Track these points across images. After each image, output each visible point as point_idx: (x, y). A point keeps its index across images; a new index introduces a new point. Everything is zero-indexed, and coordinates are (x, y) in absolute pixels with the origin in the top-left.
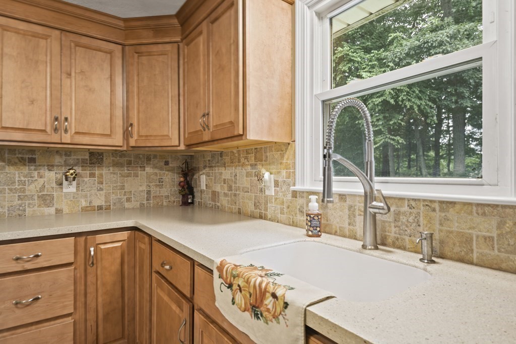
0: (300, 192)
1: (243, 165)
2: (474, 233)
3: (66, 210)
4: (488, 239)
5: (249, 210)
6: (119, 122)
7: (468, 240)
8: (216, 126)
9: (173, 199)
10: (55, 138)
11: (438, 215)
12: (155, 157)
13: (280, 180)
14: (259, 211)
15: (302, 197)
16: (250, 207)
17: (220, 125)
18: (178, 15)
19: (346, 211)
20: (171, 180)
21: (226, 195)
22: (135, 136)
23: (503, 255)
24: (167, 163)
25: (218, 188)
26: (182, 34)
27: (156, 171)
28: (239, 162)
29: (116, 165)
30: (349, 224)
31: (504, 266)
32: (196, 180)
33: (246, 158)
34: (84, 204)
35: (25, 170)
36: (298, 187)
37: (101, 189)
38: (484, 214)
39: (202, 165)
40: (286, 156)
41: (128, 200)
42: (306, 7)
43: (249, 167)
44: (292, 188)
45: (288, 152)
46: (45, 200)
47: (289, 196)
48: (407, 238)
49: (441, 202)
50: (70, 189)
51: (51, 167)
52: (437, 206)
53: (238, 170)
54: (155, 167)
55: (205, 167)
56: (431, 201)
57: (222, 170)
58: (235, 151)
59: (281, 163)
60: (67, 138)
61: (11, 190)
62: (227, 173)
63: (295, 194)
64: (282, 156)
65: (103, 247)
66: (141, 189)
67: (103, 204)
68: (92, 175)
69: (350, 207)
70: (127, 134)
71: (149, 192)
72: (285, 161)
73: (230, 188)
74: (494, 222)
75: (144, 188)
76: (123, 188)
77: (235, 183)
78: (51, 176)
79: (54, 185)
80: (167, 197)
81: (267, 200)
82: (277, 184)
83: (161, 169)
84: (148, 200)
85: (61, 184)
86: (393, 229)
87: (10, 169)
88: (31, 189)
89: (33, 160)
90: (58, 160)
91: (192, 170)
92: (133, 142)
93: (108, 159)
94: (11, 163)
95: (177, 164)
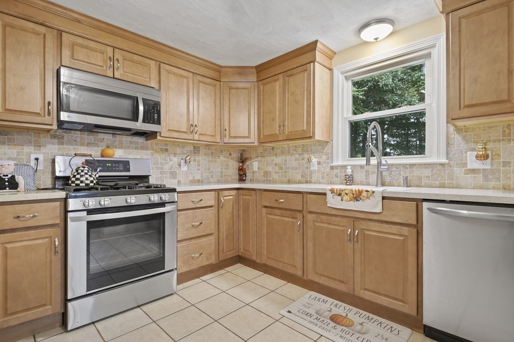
0: (335, 166)
1: (292, 154)
2: (423, 175)
3: (183, 182)
4: (428, 177)
5: (297, 180)
6: (218, 128)
7: (420, 178)
8: (291, 132)
9: (233, 177)
10: (190, 136)
11: (408, 170)
12: (225, 150)
13: (322, 161)
14: (305, 179)
15: (337, 169)
16: (298, 177)
17: (294, 131)
18: (257, 67)
19: (364, 173)
20: (234, 165)
21: (277, 172)
22: (228, 136)
23: (432, 182)
24: (230, 154)
25: (270, 169)
26: (257, 78)
27: (225, 159)
28: (289, 152)
29: (206, 154)
30: (366, 179)
31: (433, 186)
32: (248, 165)
33: (296, 150)
34: (191, 178)
36: (335, 164)
37: (199, 170)
38: (426, 168)
39: (253, 155)
40: (326, 149)
41: (212, 177)
42: (340, 73)
43: (297, 155)
44: (331, 164)
45: (327, 146)
46: (173, 175)
47: (328, 169)
48: (395, 181)
49: (410, 165)
50: (184, 168)
51: (175, 155)
52: (408, 166)
53: (288, 158)
54: (225, 157)
55: (257, 157)
56: (406, 165)
57: (274, 158)
58: (285, 146)
59: (322, 152)
60: (196, 137)
61: (156, 167)
62: (278, 160)
63: (332, 168)
64: (323, 149)
65: (225, 198)
66: (218, 170)
67: (200, 178)
68: (195, 160)
69: (366, 171)
70: (222, 136)
71: (222, 172)
72: (325, 151)
73: (281, 168)
74: (430, 170)
75: (219, 170)
76: (209, 169)
77: (285, 165)
78: (175, 160)
79: (177, 166)
80: (231, 176)
81: (311, 173)
82: (319, 163)
83: (228, 158)
84: (221, 177)
85: (180, 165)
86: (389, 178)
87: (156, 155)
88: (166, 168)
89: (166, 150)
90: (178, 150)
91: (246, 159)
92: (226, 140)
93: (202, 151)
94: (156, 151)
95: (236, 155)
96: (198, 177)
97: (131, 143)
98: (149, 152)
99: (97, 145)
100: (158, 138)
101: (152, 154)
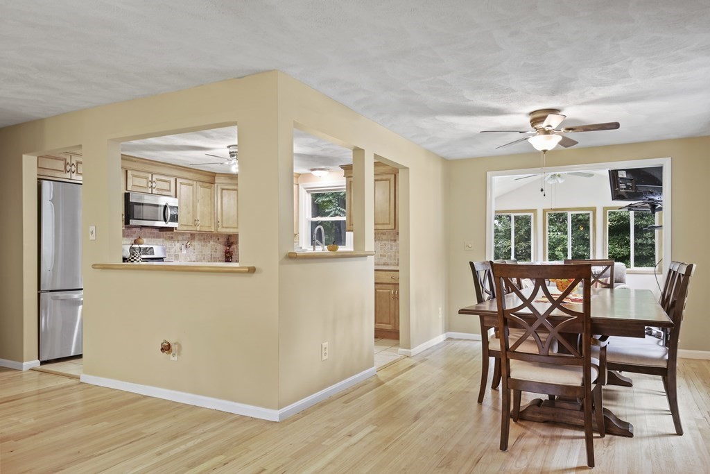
6: (213, 221)
9: (221, 258)
10: (194, 228)
12: (214, 236)
20: (221, 249)
22: (220, 227)
24: (218, 239)
27: (215, 244)
29: (200, 240)
32: (234, 249)
35: (170, 242)
42: (303, 189)
50: (184, 252)
51: (178, 241)
54: (214, 242)
60: (198, 229)
68: (191, 245)
70: (216, 226)
71: (211, 255)
75: (209, 253)
76: (202, 252)
78: (178, 245)
79: (179, 250)
83: (216, 242)
85: (181, 249)
87: (166, 242)
88: (172, 251)
89: (172, 238)
90: (180, 238)
91: (232, 243)
92: (219, 230)
93: (197, 238)
94: (166, 239)
95: (223, 240)
96: (193, 259)
97: (151, 233)
98: (161, 240)
99: (132, 236)
100: (175, 231)
101: (163, 241)
